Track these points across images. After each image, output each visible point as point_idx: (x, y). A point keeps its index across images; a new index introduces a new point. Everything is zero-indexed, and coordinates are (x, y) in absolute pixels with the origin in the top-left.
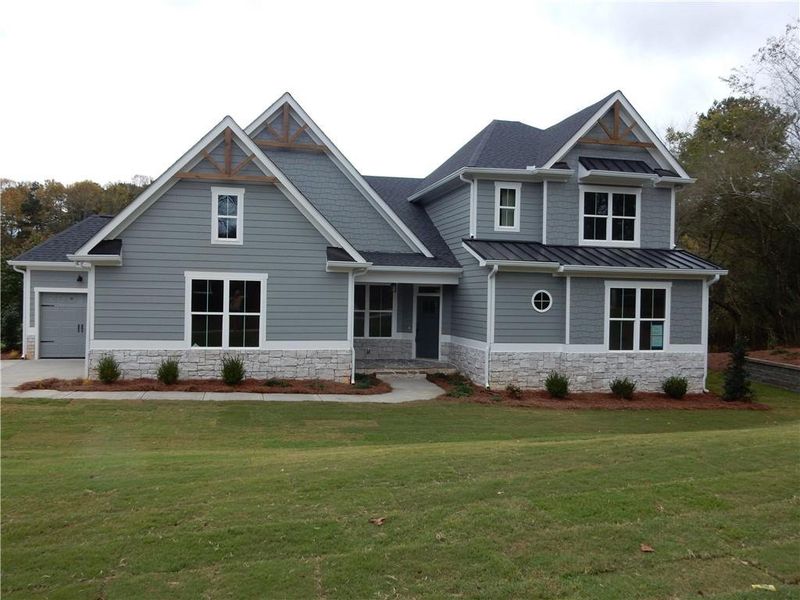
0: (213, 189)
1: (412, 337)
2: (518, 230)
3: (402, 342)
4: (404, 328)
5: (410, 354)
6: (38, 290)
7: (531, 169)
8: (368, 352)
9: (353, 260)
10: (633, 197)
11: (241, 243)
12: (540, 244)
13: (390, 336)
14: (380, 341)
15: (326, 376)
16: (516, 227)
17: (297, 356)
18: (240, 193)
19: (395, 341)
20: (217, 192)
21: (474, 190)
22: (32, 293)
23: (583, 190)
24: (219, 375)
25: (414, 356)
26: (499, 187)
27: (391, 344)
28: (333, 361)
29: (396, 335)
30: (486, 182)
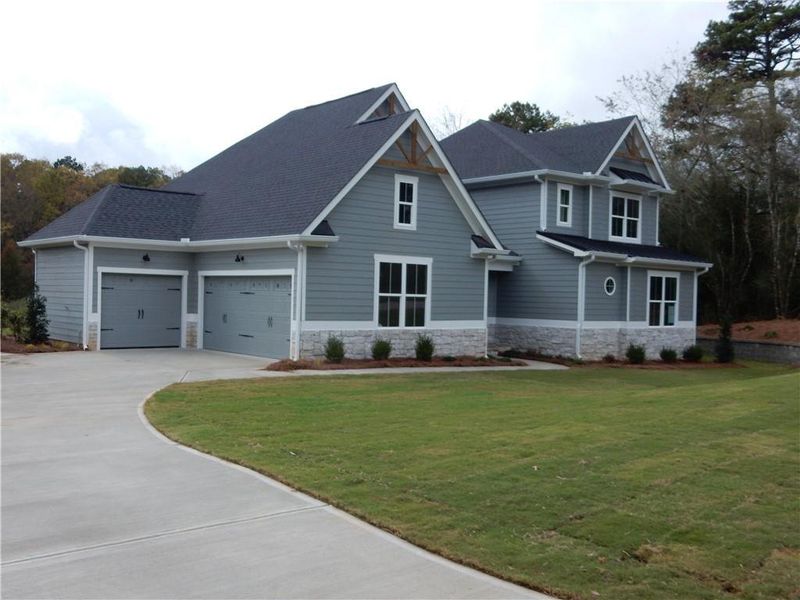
0: (396, 176)
2: (570, 226)
6: (101, 270)
7: (588, 175)
9: (494, 247)
10: (637, 202)
11: (415, 229)
12: (587, 239)
15: (471, 352)
16: (569, 224)
17: (452, 335)
18: (413, 181)
20: (400, 179)
21: (544, 189)
22: (95, 273)
23: (612, 194)
24: (413, 354)
26: (561, 187)
28: (475, 338)
30: (553, 182)
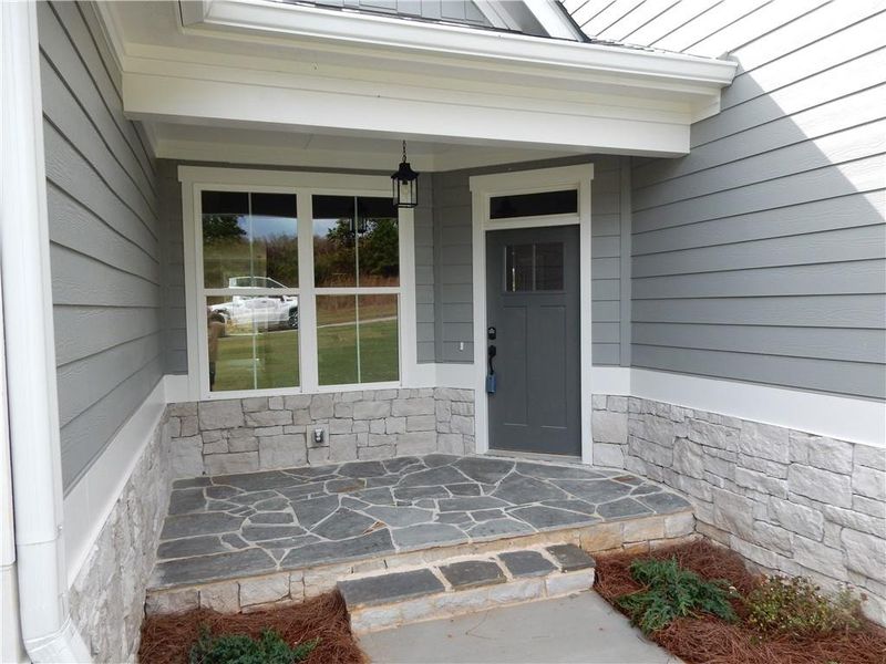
1: (473, 376)
3: (435, 394)
4: (443, 345)
5: (469, 437)
8: (319, 442)
13: (396, 378)
14: (360, 399)
19: (412, 395)
25: (481, 447)
27: (399, 407)
29: (415, 373)
